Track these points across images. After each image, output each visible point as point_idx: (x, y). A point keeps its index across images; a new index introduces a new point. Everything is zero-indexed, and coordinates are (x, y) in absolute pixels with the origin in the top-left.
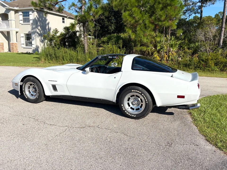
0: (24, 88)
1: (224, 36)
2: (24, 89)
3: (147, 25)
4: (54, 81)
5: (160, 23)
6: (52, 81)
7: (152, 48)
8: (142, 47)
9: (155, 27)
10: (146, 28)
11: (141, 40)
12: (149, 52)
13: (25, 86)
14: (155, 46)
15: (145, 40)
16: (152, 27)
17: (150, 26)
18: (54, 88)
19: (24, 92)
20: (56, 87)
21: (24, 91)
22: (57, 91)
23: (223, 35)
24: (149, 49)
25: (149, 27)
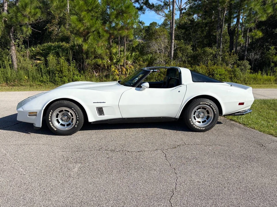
0: (51, 117)
1: (174, 48)
2: (51, 119)
3: (101, 33)
4: (101, 103)
5: (116, 32)
6: (98, 103)
7: (108, 61)
8: (97, 60)
9: (110, 36)
10: (99, 37)
11: (95, 51)
12: (104, 65)
13: (52, 115)
14: (111, 59)
15: (99, 51)
16: (107, 36)
17: (105, 35)
18: (100, 111)
19: (50, 123)
20: (103, 110)
21: (51, 121)
22: (104, 115)
23: (173, 46)
24: (105, 61)
25: (103, 36)
